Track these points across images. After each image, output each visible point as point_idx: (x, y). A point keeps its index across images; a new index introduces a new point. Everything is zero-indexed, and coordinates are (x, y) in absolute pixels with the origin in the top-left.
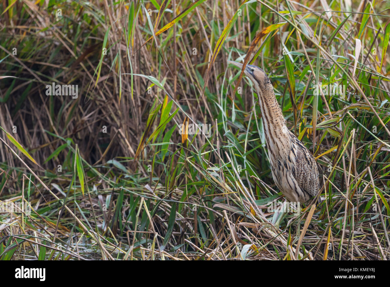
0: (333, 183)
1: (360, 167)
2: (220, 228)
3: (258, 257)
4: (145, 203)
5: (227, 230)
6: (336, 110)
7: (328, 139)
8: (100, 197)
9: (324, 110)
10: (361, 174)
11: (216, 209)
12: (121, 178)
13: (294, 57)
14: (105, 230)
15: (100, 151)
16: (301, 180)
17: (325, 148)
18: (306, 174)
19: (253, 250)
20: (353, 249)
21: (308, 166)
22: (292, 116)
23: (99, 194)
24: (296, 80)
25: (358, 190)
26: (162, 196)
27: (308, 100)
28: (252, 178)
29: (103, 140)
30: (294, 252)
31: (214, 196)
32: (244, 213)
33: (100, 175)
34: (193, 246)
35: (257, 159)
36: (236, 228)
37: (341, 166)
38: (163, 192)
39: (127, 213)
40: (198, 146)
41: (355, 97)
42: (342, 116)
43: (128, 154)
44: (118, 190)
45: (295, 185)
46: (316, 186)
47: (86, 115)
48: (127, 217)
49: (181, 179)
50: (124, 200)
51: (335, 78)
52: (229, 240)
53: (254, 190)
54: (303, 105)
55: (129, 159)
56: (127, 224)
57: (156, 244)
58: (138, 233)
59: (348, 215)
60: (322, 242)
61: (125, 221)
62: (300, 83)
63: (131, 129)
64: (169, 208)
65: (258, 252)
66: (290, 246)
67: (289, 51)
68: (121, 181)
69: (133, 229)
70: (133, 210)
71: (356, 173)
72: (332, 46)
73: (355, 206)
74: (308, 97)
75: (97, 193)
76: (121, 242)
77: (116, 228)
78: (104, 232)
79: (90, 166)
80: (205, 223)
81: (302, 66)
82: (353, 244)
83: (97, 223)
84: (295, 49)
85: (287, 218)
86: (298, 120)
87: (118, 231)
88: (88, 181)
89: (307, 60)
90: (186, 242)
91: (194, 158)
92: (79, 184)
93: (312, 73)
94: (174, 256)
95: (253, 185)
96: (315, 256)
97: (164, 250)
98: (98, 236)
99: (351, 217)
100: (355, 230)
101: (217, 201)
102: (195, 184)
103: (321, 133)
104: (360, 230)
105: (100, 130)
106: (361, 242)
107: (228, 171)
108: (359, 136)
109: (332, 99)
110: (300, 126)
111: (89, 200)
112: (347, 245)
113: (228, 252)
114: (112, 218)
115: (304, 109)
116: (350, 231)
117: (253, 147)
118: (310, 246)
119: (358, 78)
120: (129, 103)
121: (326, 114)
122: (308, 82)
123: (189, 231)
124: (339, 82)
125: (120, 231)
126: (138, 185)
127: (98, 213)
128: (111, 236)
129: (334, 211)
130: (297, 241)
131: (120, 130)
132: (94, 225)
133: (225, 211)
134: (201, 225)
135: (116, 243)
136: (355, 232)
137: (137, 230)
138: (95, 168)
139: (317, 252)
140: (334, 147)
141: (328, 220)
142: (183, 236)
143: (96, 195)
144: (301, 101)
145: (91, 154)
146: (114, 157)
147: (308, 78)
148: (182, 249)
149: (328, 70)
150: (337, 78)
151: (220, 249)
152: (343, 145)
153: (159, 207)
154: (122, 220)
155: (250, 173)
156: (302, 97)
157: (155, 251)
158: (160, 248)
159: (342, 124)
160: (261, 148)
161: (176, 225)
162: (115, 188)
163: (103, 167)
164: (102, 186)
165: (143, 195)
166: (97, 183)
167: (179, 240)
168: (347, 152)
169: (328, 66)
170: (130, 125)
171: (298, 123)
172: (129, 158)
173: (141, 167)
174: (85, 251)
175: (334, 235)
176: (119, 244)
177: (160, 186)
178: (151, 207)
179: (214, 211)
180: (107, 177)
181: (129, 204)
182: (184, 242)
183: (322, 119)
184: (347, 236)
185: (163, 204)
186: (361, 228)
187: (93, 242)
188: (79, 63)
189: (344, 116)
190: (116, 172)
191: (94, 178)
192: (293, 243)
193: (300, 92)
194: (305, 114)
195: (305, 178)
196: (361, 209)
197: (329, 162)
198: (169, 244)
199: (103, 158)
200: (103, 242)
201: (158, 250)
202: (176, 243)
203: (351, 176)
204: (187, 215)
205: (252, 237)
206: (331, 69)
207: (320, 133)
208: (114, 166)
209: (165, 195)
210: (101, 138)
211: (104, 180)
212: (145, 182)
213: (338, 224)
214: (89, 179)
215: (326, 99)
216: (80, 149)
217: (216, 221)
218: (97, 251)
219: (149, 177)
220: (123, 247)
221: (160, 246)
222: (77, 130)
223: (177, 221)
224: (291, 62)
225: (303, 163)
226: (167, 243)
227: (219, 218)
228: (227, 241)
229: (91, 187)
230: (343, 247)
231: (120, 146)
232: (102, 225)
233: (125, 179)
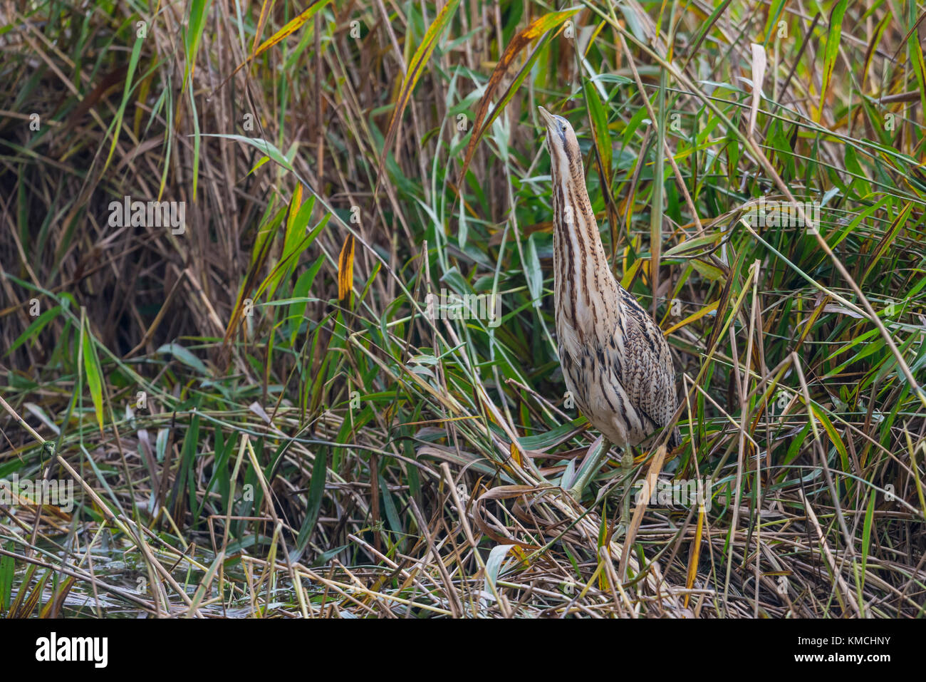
0: (708, 392)
1: (774, 352)
2: (434, 506)
3: (528, 576)
4: (251, 448)
5: (451, 510)
6: (713, 214)
7: (694, 286)
8: (143, 435)
9: (683, 214)
10: (775, 369)
11: (425, 459)
12: (192, 387)
13: (609, 87)
14: (156, 515)
15: (141, 324)
16: (635, 390)
17: (688, 308)
18: (646, 374)
19: (515, 559)
20: (759, 554)
21: (652, 354)
22: (606, 232)
23: (140, 427)
24: (613, 142)
26: (291, 431)
27: (644, 192)
28: (509, 384)
29: (148, 296)
30: (616, 563)
31: (419, 427)
33: (141, 380)
34: (368, 550)
35: (522, 338)
37: (728, 351)
38: (294, 421)
39: (208, 472)
40: (379, 308)
41: (759, 183)
42: (728, 229)
43: (208, 329)
44: (186, 418)
45: (622, 401)
46: (670, 403)
47: (105, 237)
48: (207, 482)
49: (336, 387)
50: (200, 441)
51: (709, 137)
52: (456, 534)
53: (516, 413)
54: (633, 204)
55: (211, 342)
56: (207, 499)
57: (280, 548)
58: (236, 521)
59: (745, 470)
60: (682, 538)
61: (202, 492)
62: (625, 150)
63: (214, 268)
64: (310, 460)
65: (527, 563)
67: (597, 73)
68: (191, 395)
69: (221, 508)
70: (223, 466)
71: (764, 368)
72: (702, 60)
73: (763, 448)
74: (644, 185)
75: (134, 426)
76: (194, 544)
77: (183, 509)
78: (152, 519)
79: (118, 360)
80: (397, 494)
81: (627, 109)
82: (760, 541)
83: (135, 498)
84: (610, 67)
85: (597, 481)
86: (620, 242)
87: (187, 516)
88: (113, 395)
89: (639, 95)
90: (351, 541)
91: (370, 335)
92: (91, 404)
93: (652, 126)
94: (323, 576)
95: (514, 400)
96: (666, 572)
97: (300, 562)
98: (138, 530)
99: (753, 476)
100: (763, 507)
101: (426, 439)
102: (371, 399)
103: (678, 271)
104: (776, 508)
105: (139, 272)
106: (779, 536)
108: (769, 278)
109: (703, 189)
110: (625, 254)
111: (115, 442)
112: (744, 544)
113: (454, 566)
114: (171, 485)
115: (635, 213)
116: (751, 510)
117: (512, 307)
118: (655, 547)
119: (765, 135)
120: (209, 206)
121: (689, 225)
122: (643, 148)
123: (357, 513)
124: (719, 146)
125: (192, 517)
126: (233, 404)
127: (136, 475)
128: (169, 529)
129: (711, 461)
131: (188, 271)
132: (127, 503)
133: (445, 466)
134: (388, 500)
135: (182, 545)
136: (763, 513)
137: (234, 514)
138: (130, 364)
139: (670, 561)
140: (709, 307)
142: (345, 526)
143: (132, 429)
144: (627, 194)
145: (118, 331)
146: (174, 336)
147: (642, 138)
148: (343, 559)
149: (692, 117)
150: (714, 137)
151: (435, 557)
152: (732, 300)
153: (286, 457)
154: (197, 490)
155: (505, 372)
156: (629, 185)
157: (278, 563)
158: (288, 556)
159: (729, 250)
160: (531, 310)
161: (326, 501)
162: (177, 413)
163: (149, 361)
165: (247, 427)
166: (135, 403)
167: (334, 537)
168: (740, 317)
169: (691, 109)
170: (211, 257)
172: (210, 339)
173: (241, 361)
174: (108, 565)
175: (711, 520)
176: (191, 548)
177: (286, 406)
178: (265, 457)
179: (420, 465)
180: (159, 386)
181: (212, 450)
182: (347, 542)
183: (679, 237)
184: (743, 523)
185: (294, 449)
186: (777, 502)
187: (128, 543)
188: (88, 109)
189: (731, 230)
190: (181, 372)
191: (126, 388)
193: (625, 172)
194: (637, 226)
195: (645, 385)
196: (777, 457)
197: (697, 343)
198: (311, 547)
199: (147, 339)
200: (151, 544)
201: (284, 562)
202: (328, 545)
203: (750, 375)
204: (354, 475)
205: (513, 528)
206: (699, 115)
207: (675, 272)
208: (175, 359)
209: (300, 427)
210: (142, 292)
211: (151, 392)
212: (251, 396)
213: (722, 494)
214: (115, 391)
215: (689, 189)
216: (93, 320)
217: (424, 490)
218: (138, 566)
219: (260, 384)
220: (199, 557)
221: (289, 551)
222: (85, 274)
223: (329, 490)
224: (602, 98)
225: (639, 347)
226: (305, 544)
227: (430, 483)
228: (451, 537)
229: (120, 410)
230: (735, 549)
231: (190, 311)
232: (149, 502)
233: (201, 390)
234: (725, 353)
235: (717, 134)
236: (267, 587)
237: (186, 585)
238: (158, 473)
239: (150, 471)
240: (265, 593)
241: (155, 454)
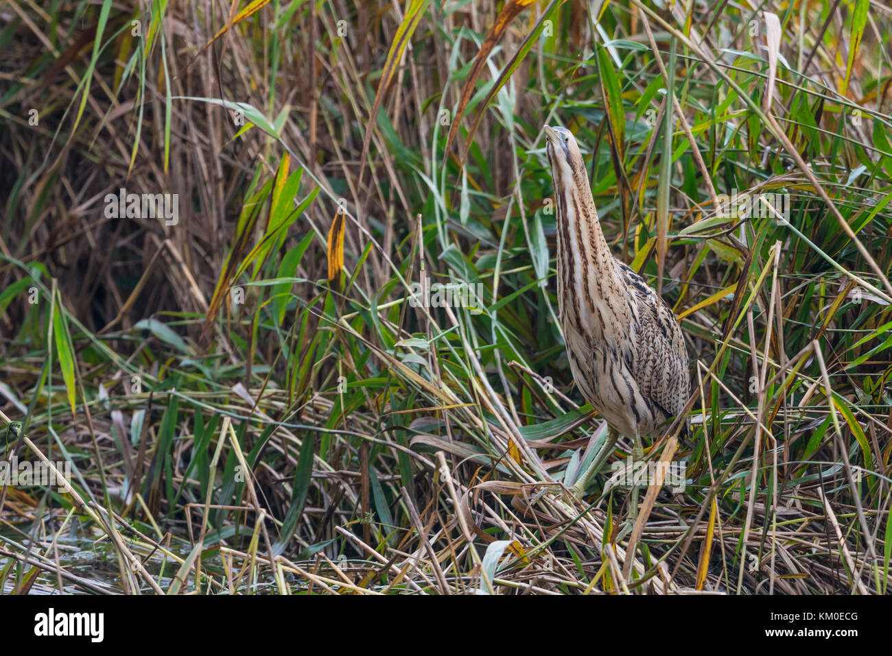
0: (724, 381)
1: (794, 339)
2: (428, 497)
3: (528, 573)
4: (233, 432)
5: (446, 502)
6: (731, 191)
7: (710, 267)
8: (117, 416)
9: (700, 191)
10: (795, 358)
11: (419, 448)
12: (171, 365)
13: (623, 54)
14: (129, 502)
15: (118, 298)
16: (646, 378)
17: (703, 291)
18: (658, 361)
19: (513, 555)
20: (773, 555)
21: (664, 340)
22: (618, 208)
23: (114, 407)
24: (626, 112)
25: (789, 401)
26: (277, 415)
28: (512, 367)
29: (126, 268)
30: (620, 563)
31: (414, 416)
32: (493, 459)
33: (116, 358)
34: (356, 543)
35: (524, 318)
36: (471, 499)
37: (745, 338)
38: (280, 404)
39: (186, 457)
40: (373, 285)
41: (781, 159)
43: (189, 305)
44: (164, 399)
45: (632, 391)
46: (683, 390)
47: (81, 203)
48: (185, 467)
49: (326, 370)
50: (178, 423)
51: (729, 109)
52: (451, 528)
53: (518, 399)
54: (646, 179)
55: (192, 318)
56: (185, 486)
57: (262, 539)
58: (215, 510)
59: (761, 465)
60: (692, 537)
61: (180, 478)
62: (639, 122)
63: (197, 239)
64: (295, 445)
65: (526, 560)
66: (609, 545)
67: (611, 38)
68: (170, 374)
69: (200, 498)
70: (202, 451)
71: (784, 357)
72: (723, 27)
73: (781, 441)
74: (656, 160)
75: (107, 406)
76: (170, 534)
77: (158, 495)
78: (125, 507)
79: (91, 336)
80: (389, 484)
81: (642, 78)
82: (775, 541)
83: (107, 483)
84: (625, 33)
85: (602, 473)
86: (632, 219)
87: (162, 503)
88: (85, 373)
89: (655, 62)
90: (339, 533)
91: (361, 318)
92: (62, 382)
94: (308, 570)
95: (516, 385)
96: (675, 572)
97: (283, 555)
98: (109, 518)
99: (769, 472)
100: (779, 504)
101: (421, 429)
102: (363, 384)
103: (693, 251)
104: (794, 505)
105: (116, 241)
106: (796, 536)
107: (450, 351)
108: (790, 261)
109: (722, 164)
110: (638, 232)
111: (86, 423)
112: (758, 544)
113: (448, 561)
114: (147, 471)
115: (648, 189)
116: (767, 507)
117: (514, 287)
118: (664, 546)
119: (788, 108)
120: (193, 173)
121: (705, 202)
123: (347, 505)
124: (739, 118)
125: (168, 505)
126: (215, 385)
127: (109, 459)
128: (143, 518)
129: (725, 455)
130: (629, 535)
131: (168, 242)
132: (98, 489)
133: (441, 455)
134: (378, 490)
135: (157, 535)
136: (780, 510)
137: (213, 502)
138: (104, 340)
139: (680, 561)
140: (726, 290)
141: (710, 480)
142: (332, 517)
143: (105, 410)
144: (640, 168)
145: (92, 304)
146: (153, 311)
147: (658, 108)
148: (329, 553)
149: (711, 87)
150: (734, 108)
151: (429, 552)
152: (751, 283)
153: (270, 442)
154: (174, 476)
155: (507, 355)
156: (643, 159)
157: (259, 556)
158: (270, 548)
159: (748, 230)
160: (536, 290)
161: (313, 491)
162: (155, 394)
163: (125, 337)
164: (123, 387)
165: (228, 410)
166: (109, 380)
167: (321, 530)
168: (759, 302)
169: (711, 78)
170: (195, 229)
171: (632, 226)
172: (191, 314)
173: (224, 339)
174: (76, 556)
175: (724, 517)
176: (165, 539)
177: (272, 388)
178: (248, 442)
179: (414, 453)
180: (136, 363)
181: (191, 433)
182: (334, 535)
183: (695, 215)
184: (758, 521)
185: (279, 434)
186: (795, 498)
187: (98, 532)
188: (63, 67)
190: (159, 349)
191: (100, 366)
192: (619, 537)
193: (638, 145)
194: (649, 203)
195: (657, 373)
196: (795, 452)
197: (712, 328)
198: (295, 539)
199: (124, 314)
200: (123, 533)
201: (266, 554)
202: (314, 538)
203: (769, 364)
204: (343, 463)
205: (511, 522)
206: (719, 86)
207: (690, 252)
208: (153, 336)
209: (286, 412)
210: (119, 264)
211: (127, 371)
212: (234, 376)
213: (737, 490)
214: (88, 369)
215: (706, 164)
216: (65, 293)
217: (416, 480)
218: (108, 557)
219: (243, 364)
220: (176, 547)
221: (272, 544)
222: (57, 243)
223: (316, 478)
224: (615, 66)
225: (650, 333)
226: (289, 536)
227: (424, 472)
228: (445, 531)
229: (92, 389)
230: (749, 548)
231: (170, 285)
232: (122, 488)
233: (180, 369)
234: (742, 339)
235: (737, 106)
236: (247, 581)
237: (160, 577)
238: (133, 457)
239: (124, 455)
240: (245, 587)
241: (129, 437)
